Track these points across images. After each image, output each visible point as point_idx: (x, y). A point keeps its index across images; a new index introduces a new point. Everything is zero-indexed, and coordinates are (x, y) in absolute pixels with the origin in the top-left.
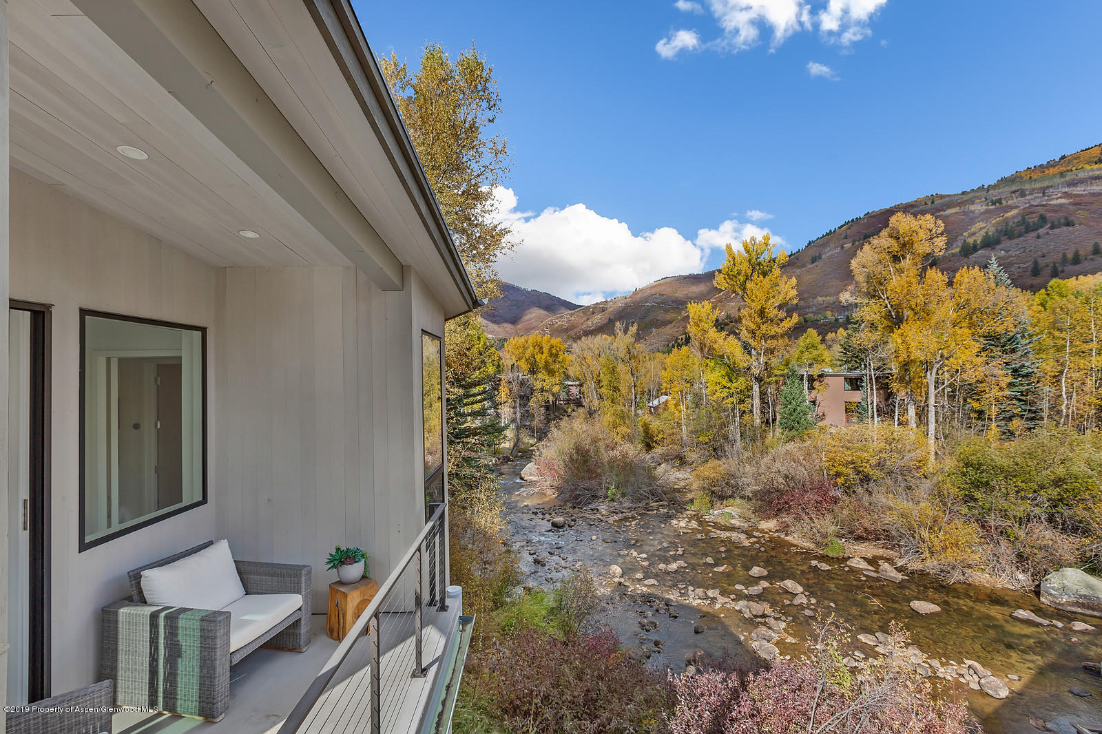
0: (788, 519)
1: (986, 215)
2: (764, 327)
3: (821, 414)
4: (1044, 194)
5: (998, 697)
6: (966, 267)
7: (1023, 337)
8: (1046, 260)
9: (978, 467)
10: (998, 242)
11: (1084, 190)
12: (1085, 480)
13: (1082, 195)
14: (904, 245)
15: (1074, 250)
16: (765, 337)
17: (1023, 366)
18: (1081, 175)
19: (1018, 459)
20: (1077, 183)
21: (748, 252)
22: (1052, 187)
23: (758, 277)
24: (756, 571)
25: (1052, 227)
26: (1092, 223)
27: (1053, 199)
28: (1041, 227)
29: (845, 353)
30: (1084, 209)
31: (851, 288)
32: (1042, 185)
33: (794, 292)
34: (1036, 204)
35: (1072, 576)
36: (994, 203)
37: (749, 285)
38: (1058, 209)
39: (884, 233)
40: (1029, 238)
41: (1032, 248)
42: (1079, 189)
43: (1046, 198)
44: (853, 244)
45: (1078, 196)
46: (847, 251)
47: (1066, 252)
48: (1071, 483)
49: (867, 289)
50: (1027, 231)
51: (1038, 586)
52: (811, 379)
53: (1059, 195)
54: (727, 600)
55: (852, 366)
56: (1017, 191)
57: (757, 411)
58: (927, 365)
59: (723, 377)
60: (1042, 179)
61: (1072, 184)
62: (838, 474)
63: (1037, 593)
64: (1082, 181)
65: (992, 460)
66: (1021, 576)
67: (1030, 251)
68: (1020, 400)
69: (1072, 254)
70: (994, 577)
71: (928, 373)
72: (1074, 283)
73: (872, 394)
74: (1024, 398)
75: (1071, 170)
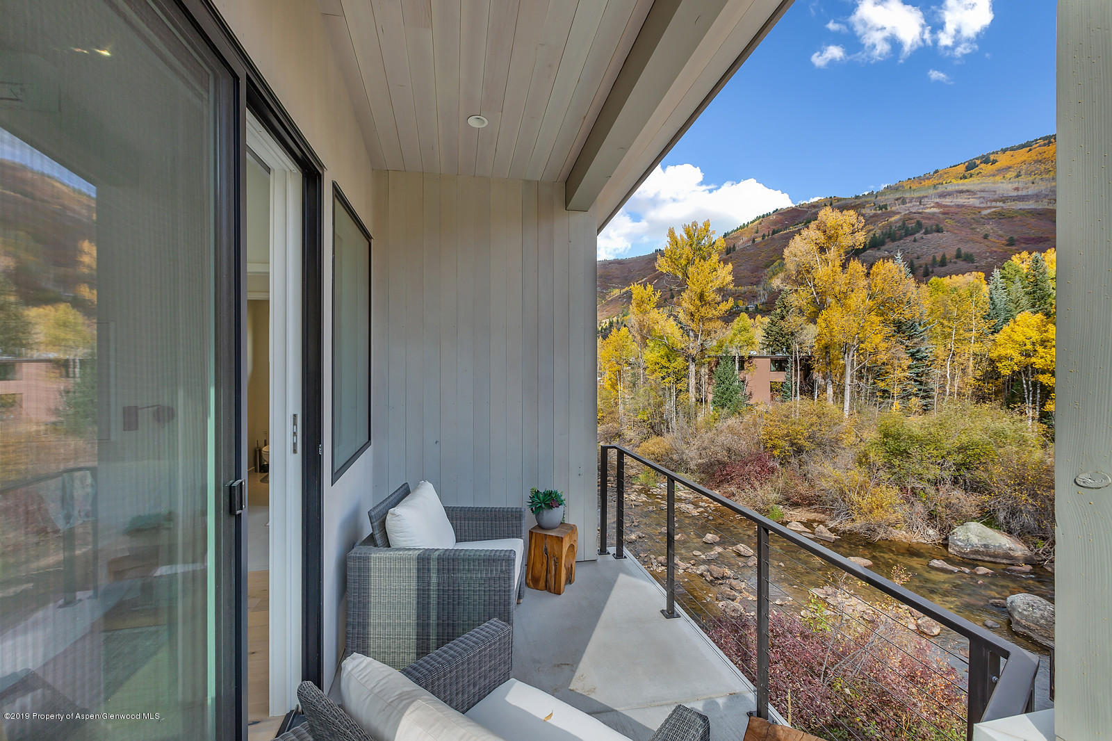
0: (733, 489)
1: (874, 219)
2: (703, 310)
3: (748, 394)
4: (920, 202)
5: (932, 634)
6: (881, 260)
7: (920, 325)
8: (922, 262)
9: (897, 438)
10: (883, 243)
11: (952, 202)
12: (984, 447)
13: (950, 206)
14: (830, 238)
15: (941, 254)
16: (702, 319)
17: (918, 351)
18: (950, 188)
19: (932, 430)
20: (946, 195)
21: (690, 237)
22: (926, 197)
23: (700, 261)
24: (709, 538)
25: (926, 233)
26: (956, 231)
27: (928, 208)
28: (918, 232)
29: (768, 337)
30: (951, 219)
31: (781, 275)
32: (919, 195)
33: (730, 278)
34: (914, 211)
35: (974, 528)
36: (881, 209)
37: (691, 269)
38: (931, 216)
39: (813, 225)
40: (908, 241)
41: (909, 250)
42: (947, 200)
43: (922, 206)
44: (763, 239)
45: (946, 206)
46: (758, 244)
47: (936, 255)
48: (973, 449)
49: (796, 277)
50: (906, 235)
51: (946, 539)
52: (742, 361)
53: (932, 205)
54: (689, 565)
55: (774, 349)
56: (900, 198)
57: (692, 390)
58: (845, 348)
59: (662, 357)
60: (920, 190)
61: (942, 195)
62: (774, 447)
63: (946, 546)
64: (950, 194)
65: (909, 430)
66: (931, 532)
67: (908, 253)
68: (915, 381)
69: (940, 257)
70: (910, 533)
71: (846, 355)
72: (948, 282)
73: (796, 376)
74: (919, 379)
75: (942, 183)
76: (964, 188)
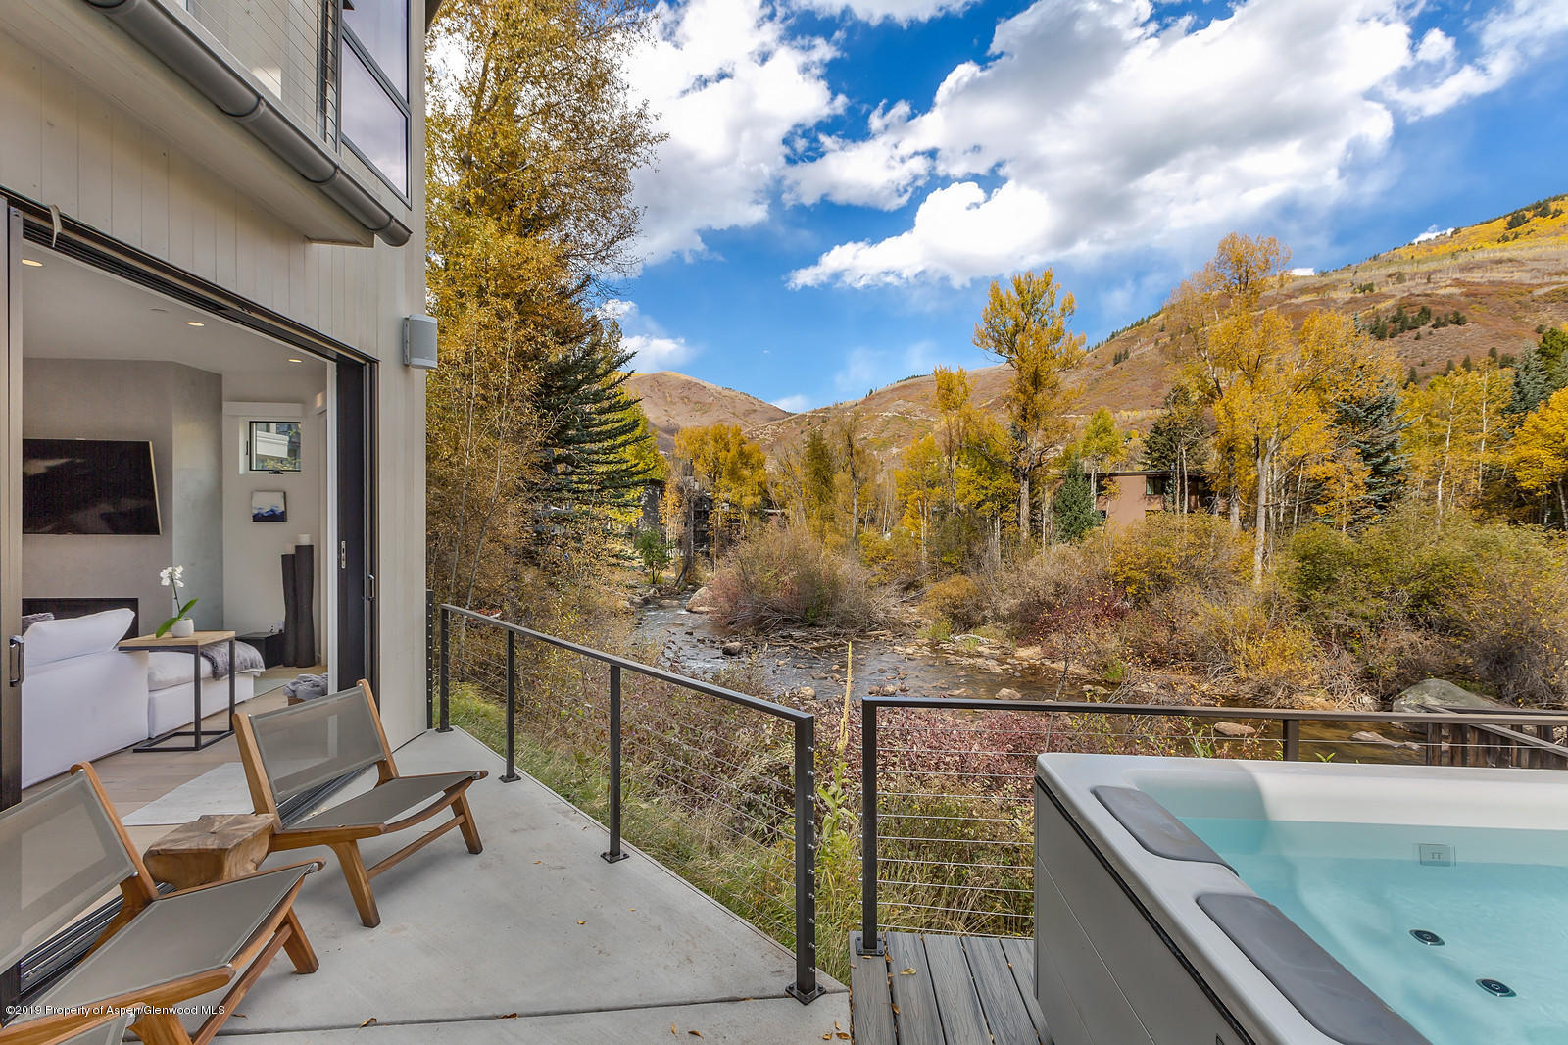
1: (1350, 305)
4: (1429, 279)
8: (1429, 370)
11: (1482, 277)
12: (1459, 564)
13: (1478, 284)
15: (1463, 357)
17: (1386, 461)
18: (1479, 256)
20: (1472, 268)
21: (1020, 293)
22: (1440, 271)
24: (1004, 694)
25: (1437, 325)
26: (1489, 323)
27: (1441, 288)
28: (1423, 324)
30: (1480, 303)
32: (1428, 268)
34: (1417, 293)
35: (1435, 688)
36: (1363, 291)
38: (1446, 300)
40: (1406, 338)
41: (1409, 353)
42: (1474, 275)
43: (1432, 286)
45: (1473, 284)
47: (1452, 358)
48: (1440, 569)
50: (1403, 329)
52: (1101, 479)
53: (1449, 283)
56: (1394, 275)
57: (1025, 521)
58: (1258, 449)
59: (979, 472)
60: (1429, 260)
61: (1468, 268)
62: (1128, 582)
64: (1478, 266)
66: (1367, 699)
67: (1406, 357)
69: (1461, 362)
70: (1331, 701)
75: (1467, 250)
76: (1506, 255)
